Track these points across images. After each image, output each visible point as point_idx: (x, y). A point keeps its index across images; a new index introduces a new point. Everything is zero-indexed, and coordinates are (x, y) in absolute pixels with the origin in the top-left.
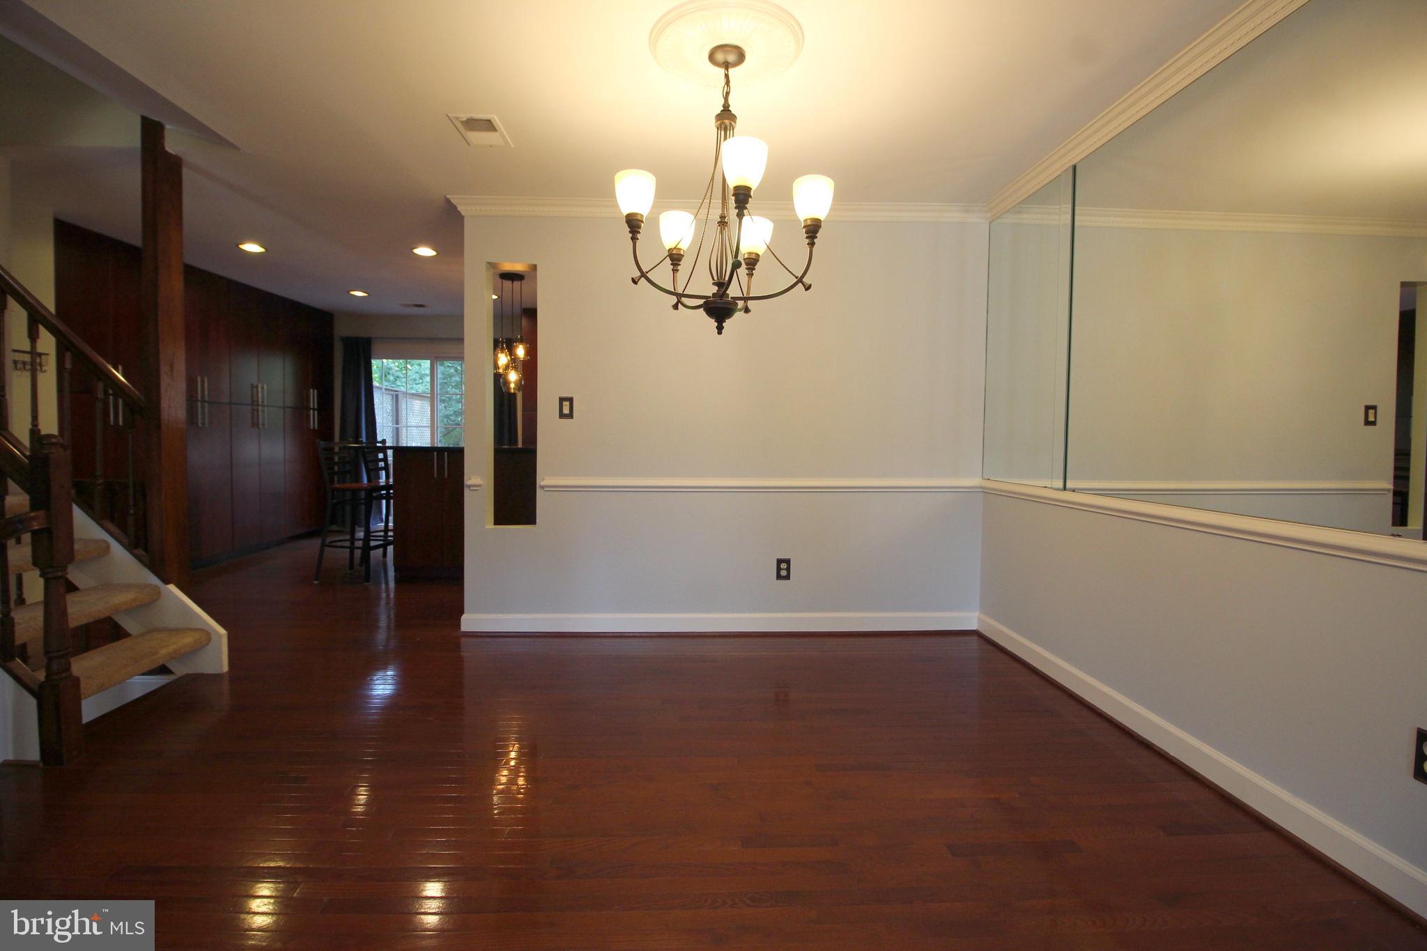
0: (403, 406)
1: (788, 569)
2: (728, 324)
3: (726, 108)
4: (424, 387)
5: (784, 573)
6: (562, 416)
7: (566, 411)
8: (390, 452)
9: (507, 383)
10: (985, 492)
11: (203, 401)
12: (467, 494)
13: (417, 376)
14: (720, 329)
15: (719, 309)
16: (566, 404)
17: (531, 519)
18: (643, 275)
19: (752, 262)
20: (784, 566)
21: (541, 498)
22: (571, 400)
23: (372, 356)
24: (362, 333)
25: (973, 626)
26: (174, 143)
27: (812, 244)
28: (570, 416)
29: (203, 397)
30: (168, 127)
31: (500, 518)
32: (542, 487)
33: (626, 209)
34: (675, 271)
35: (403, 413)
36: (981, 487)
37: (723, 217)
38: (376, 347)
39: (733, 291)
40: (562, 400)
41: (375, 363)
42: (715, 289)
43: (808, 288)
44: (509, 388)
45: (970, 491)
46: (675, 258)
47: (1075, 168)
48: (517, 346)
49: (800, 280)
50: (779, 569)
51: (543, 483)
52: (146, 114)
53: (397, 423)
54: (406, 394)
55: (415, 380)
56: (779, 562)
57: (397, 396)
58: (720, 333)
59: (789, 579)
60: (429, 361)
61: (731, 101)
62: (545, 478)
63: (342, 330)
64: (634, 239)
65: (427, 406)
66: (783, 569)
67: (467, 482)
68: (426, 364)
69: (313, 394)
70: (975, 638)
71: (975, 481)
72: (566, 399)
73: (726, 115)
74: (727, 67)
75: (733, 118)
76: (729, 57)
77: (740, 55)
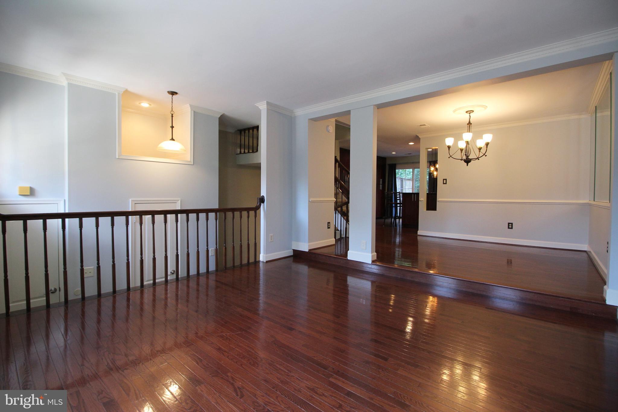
0: (404, 183)
1: (512, 226)
2: (469, 164)
4: (410, 176)
5: (510, 227)
6: (444, 183)
7: (445, 182)
8: (401, 194)
9: (433, 175)
10: (590, 205)
11: (347, 182)
12: (420, 203)
13: (408, 173)
15: (467, 161)
16: (445, 181)
17: (436, 210)
18: (451, 157)
21: (438, 204)
22: (446, 180)
23: (396, 169)
24: (394, 162)
25: (585, 250)
27: (487, 147)
28: (446, 183)
29: (347, 181)
31: (428, 209)
33: (447, 145)
34: (461, 153)
35: (404, 185)
38: (397, 166)
40: (444, 180)
41: (397, 171)
42: (466, 157)
43: (486, 156)
44: (434, 176)
47: (596, 106)
48: (436, 165)
49: (484, 154)
53: (402, 188)
54: (405, 179)
55: (408, 174)
56: (508, 224)
57: (402, 180)
58: (467, 166)
59: (512, 229)
61: (470, 120)
62: (439, 199)
63: (388, 162)
64: (449, 150)
65: (411, 182)
66: (510, 226)
67: (420, 199)
68: (411, 170)
69: (381, 180)
70: (585, 253)
72: (445, 179)
73: (470, 123)
74: (470, 113)
75: (471, 124)
76: (470, 112)
77: (473, 111)
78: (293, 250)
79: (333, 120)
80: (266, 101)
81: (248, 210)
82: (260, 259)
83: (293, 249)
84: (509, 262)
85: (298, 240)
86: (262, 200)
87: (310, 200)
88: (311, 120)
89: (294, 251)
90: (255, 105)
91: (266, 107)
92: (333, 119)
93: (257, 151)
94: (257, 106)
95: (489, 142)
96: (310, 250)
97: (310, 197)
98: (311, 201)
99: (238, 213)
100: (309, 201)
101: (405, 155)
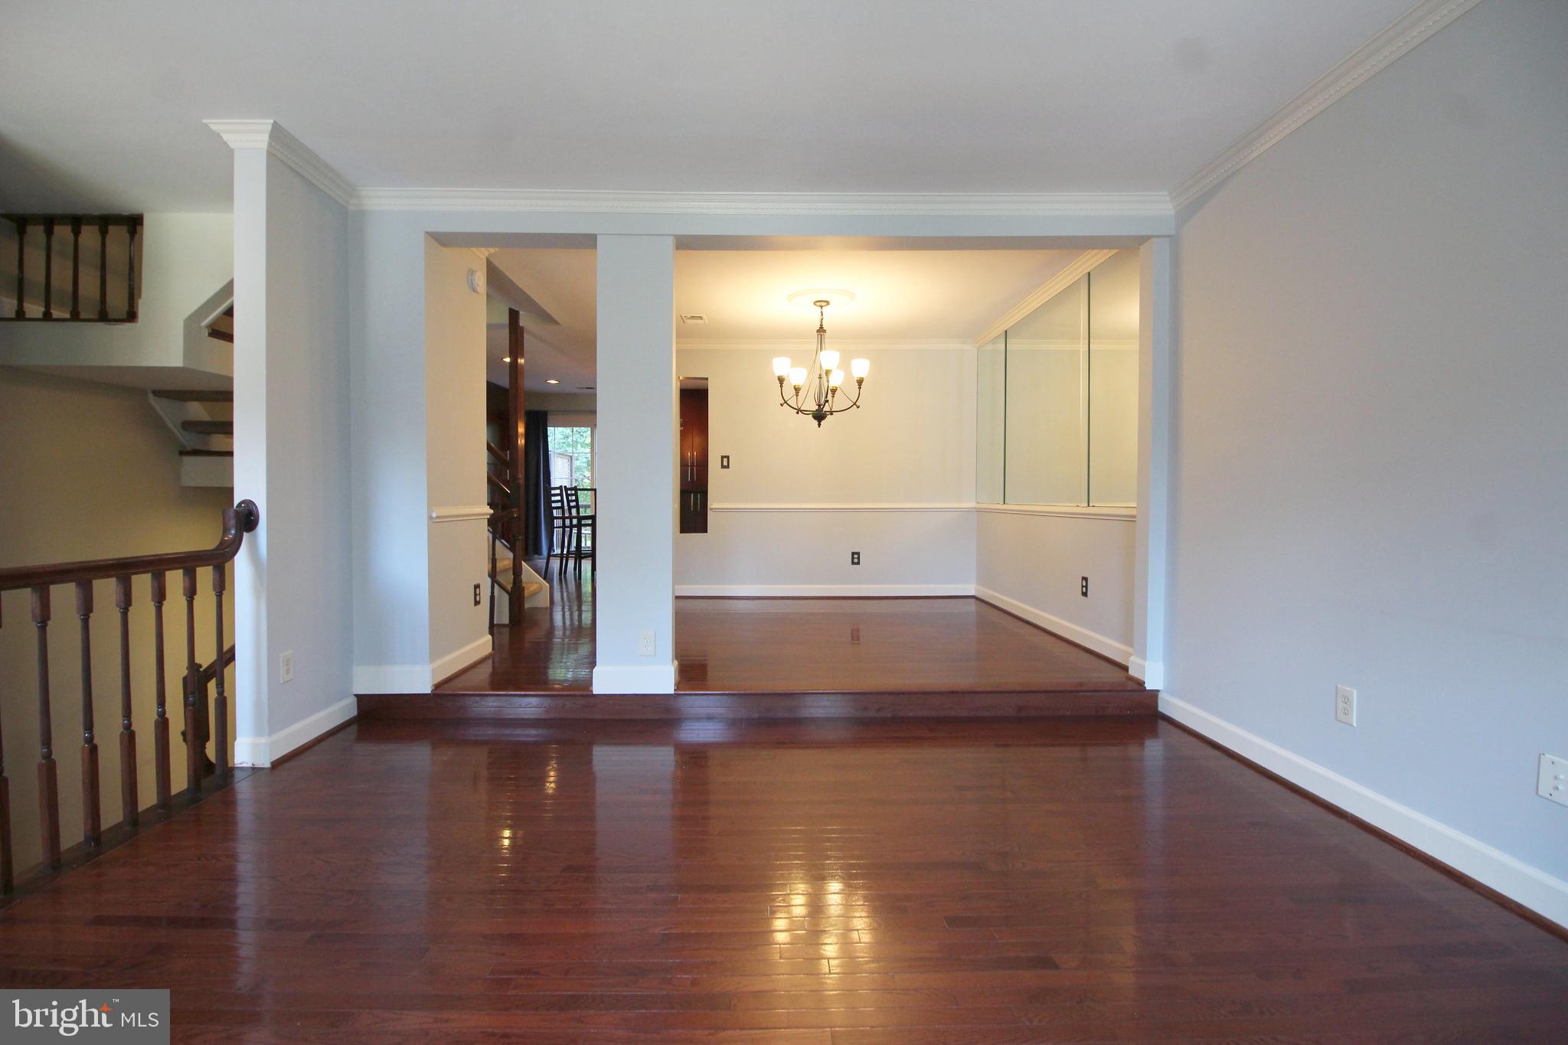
1: (859, 558)
3: (821, 327)
5: (856, 561)
6: (723, 466)
7: (725, 463)
10: (978, 511)
14: (819, 425)
15: (819, 416)
16: (725, 460)
17: (705, 531)
18: (785, 402)
19: (834, 391)
20: (856, 556)
21: (711, 517)
22: (728, 457)
23: (548, 425)
24: (542, 407)
25: (972, 593)
26: (524, 321)
27: (860, 388)
28: (728, 467)
30: (521, 313)
32: (711, 509)
33: (778, 374)
34: (798, 398)
36: (975, 508)
37: (820, 375)
38: (550, 418)
39: (826, 408)
40: (723, 457)
41: (550, 430)
42: (817, 407)
43: (858, 407)
45: (969, 511)
46: (797, 390)
47: (1006, 331)
49: (855, 404)
50: (853, 558)
51: (713, 506)
52: (513, 308)
56: (853, 554)
59: (859, 564)
60: (590, 429)
61: (823, 323)
62: (713, 503)
64: (781, 386)
66: (856, 559)
68: (586, 431)
70: (973, 600)
71: (972, 505)
72: (725, 457)
73: (821, 330)
74: (821, 307)
75: (825, 331)
76: (822, 304)
77: (828, 303)
78: (356, 698)
79: (483, 253)
80: (272, 121)
81: (188, 563)
82: (235, 762)
83: (355, 695)
84: (855, 636)
85: (380, 655)
86: (247, 519)
87: (434, 515)
88: (437, 240)
89: (361, 699)
90: (204, 121)
91: (265, 146)
92: (483, 249)
93: (131, 316)
94: (213, 127)
95: (864, 376)
96: (437, 686)
97: (433, 501)
98: (437, 517)
99: (147, 578)
100: (430, 517)
101: (578, 391)
